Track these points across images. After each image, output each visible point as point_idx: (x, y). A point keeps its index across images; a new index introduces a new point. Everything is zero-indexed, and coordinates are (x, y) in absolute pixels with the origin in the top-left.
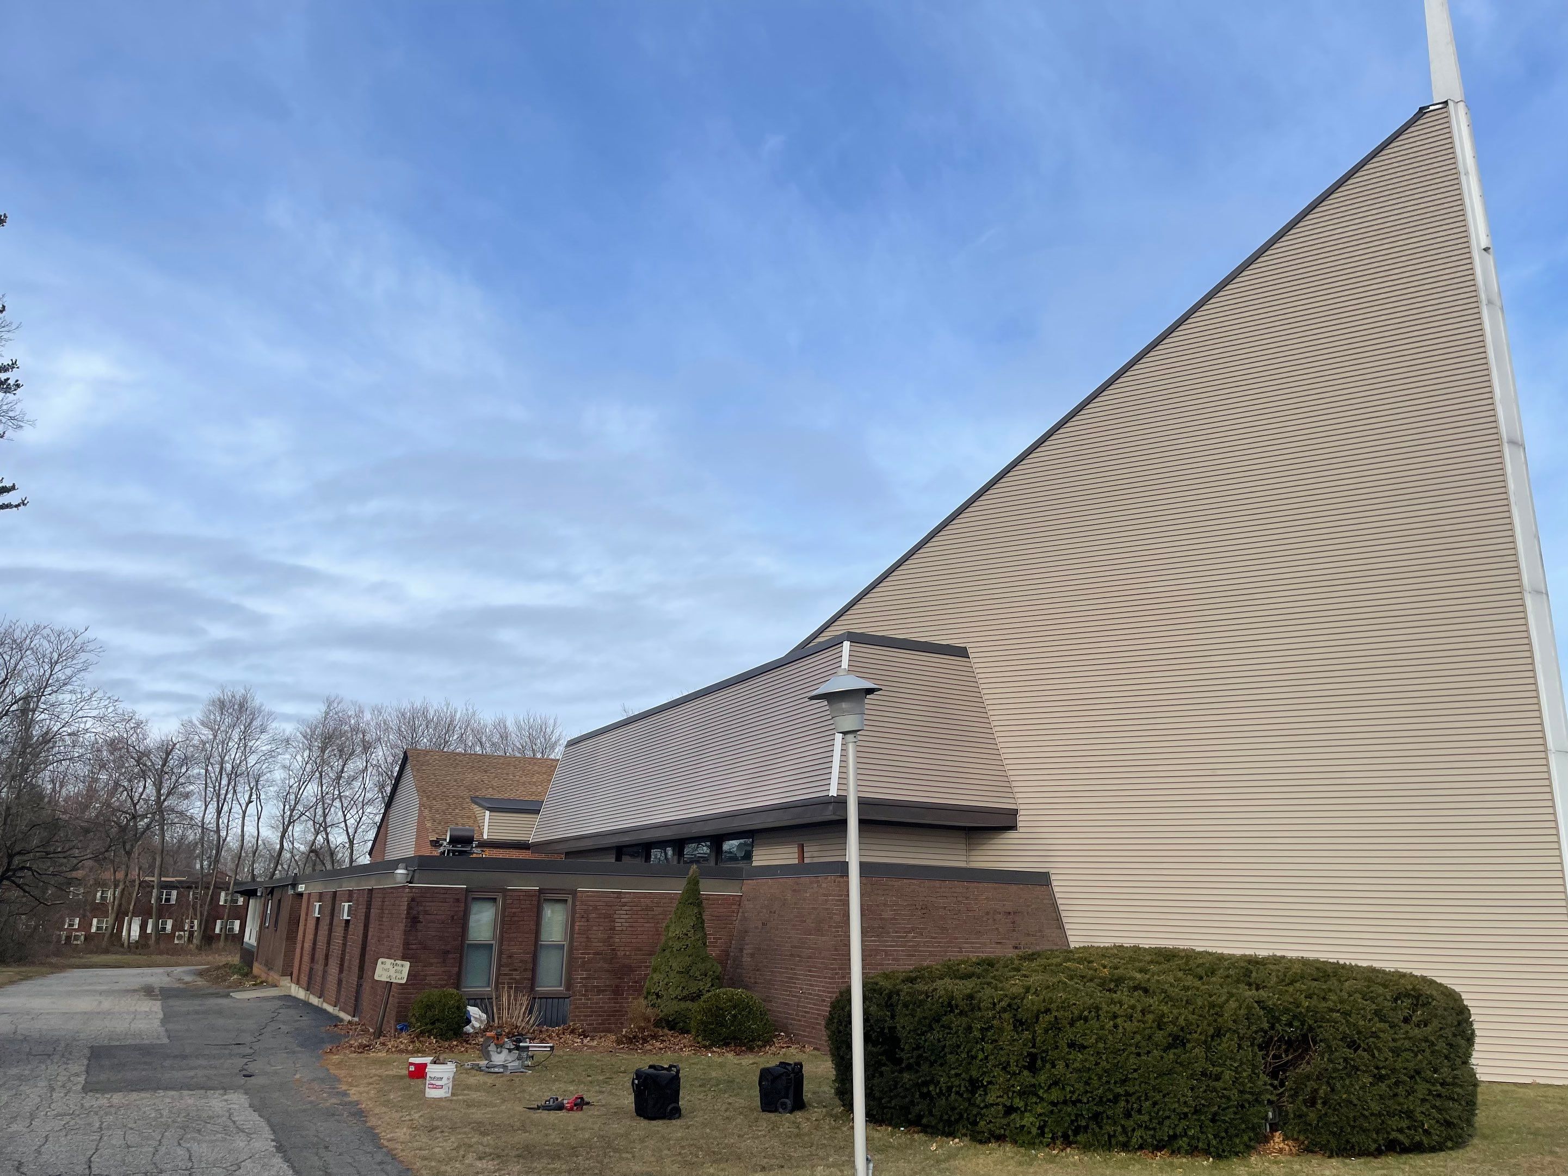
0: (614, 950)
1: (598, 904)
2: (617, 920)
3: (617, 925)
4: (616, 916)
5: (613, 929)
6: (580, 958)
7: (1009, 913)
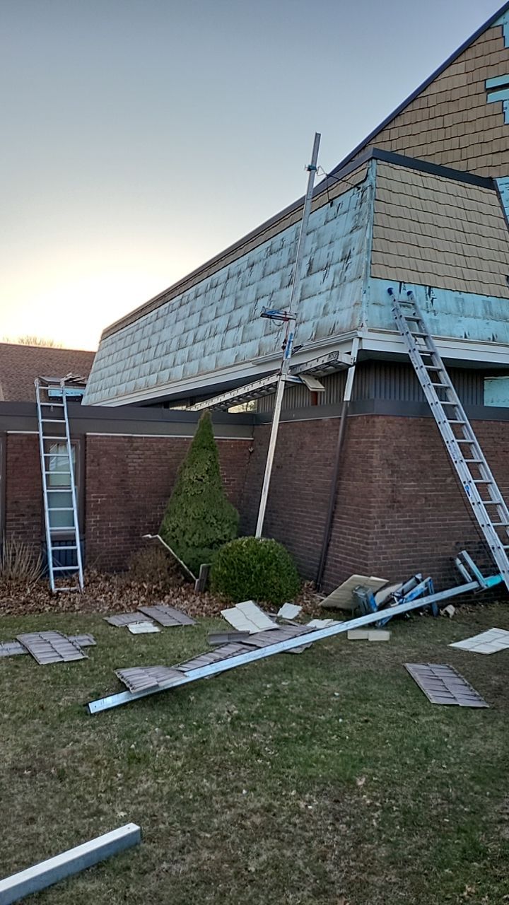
0: (128, 493)
1: (108, 448)
2: (130, 464)
3: (129, 468)
4: (128, 460)
5: (126, 472)
6: (93, 501)
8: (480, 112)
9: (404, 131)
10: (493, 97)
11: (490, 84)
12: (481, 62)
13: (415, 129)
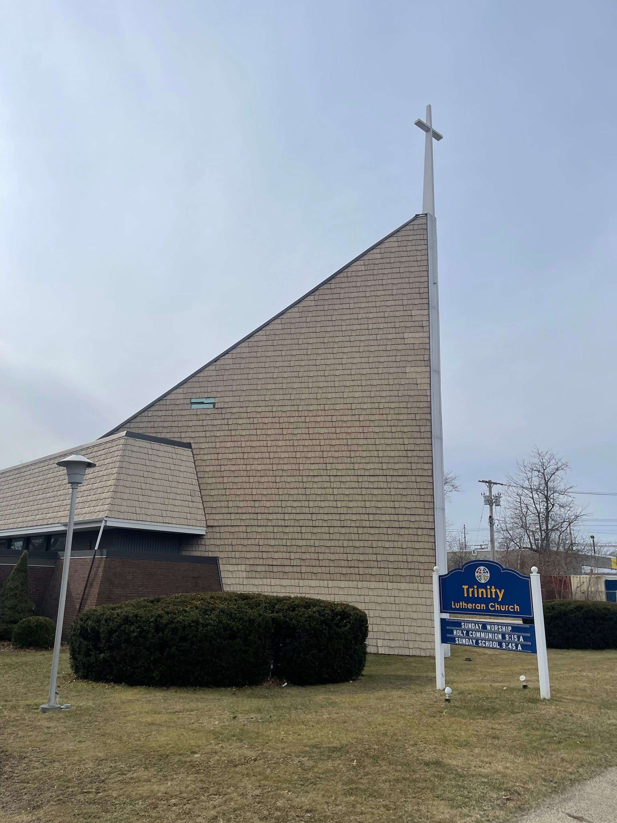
7: (195, 578)
8: (188, 412)
9: (154, 413)
10: (194, 406)
11: (193, 401)
12: (190, 390)
13: (160, 413)
